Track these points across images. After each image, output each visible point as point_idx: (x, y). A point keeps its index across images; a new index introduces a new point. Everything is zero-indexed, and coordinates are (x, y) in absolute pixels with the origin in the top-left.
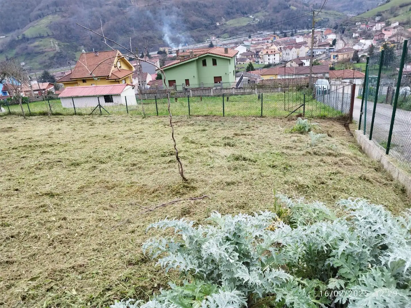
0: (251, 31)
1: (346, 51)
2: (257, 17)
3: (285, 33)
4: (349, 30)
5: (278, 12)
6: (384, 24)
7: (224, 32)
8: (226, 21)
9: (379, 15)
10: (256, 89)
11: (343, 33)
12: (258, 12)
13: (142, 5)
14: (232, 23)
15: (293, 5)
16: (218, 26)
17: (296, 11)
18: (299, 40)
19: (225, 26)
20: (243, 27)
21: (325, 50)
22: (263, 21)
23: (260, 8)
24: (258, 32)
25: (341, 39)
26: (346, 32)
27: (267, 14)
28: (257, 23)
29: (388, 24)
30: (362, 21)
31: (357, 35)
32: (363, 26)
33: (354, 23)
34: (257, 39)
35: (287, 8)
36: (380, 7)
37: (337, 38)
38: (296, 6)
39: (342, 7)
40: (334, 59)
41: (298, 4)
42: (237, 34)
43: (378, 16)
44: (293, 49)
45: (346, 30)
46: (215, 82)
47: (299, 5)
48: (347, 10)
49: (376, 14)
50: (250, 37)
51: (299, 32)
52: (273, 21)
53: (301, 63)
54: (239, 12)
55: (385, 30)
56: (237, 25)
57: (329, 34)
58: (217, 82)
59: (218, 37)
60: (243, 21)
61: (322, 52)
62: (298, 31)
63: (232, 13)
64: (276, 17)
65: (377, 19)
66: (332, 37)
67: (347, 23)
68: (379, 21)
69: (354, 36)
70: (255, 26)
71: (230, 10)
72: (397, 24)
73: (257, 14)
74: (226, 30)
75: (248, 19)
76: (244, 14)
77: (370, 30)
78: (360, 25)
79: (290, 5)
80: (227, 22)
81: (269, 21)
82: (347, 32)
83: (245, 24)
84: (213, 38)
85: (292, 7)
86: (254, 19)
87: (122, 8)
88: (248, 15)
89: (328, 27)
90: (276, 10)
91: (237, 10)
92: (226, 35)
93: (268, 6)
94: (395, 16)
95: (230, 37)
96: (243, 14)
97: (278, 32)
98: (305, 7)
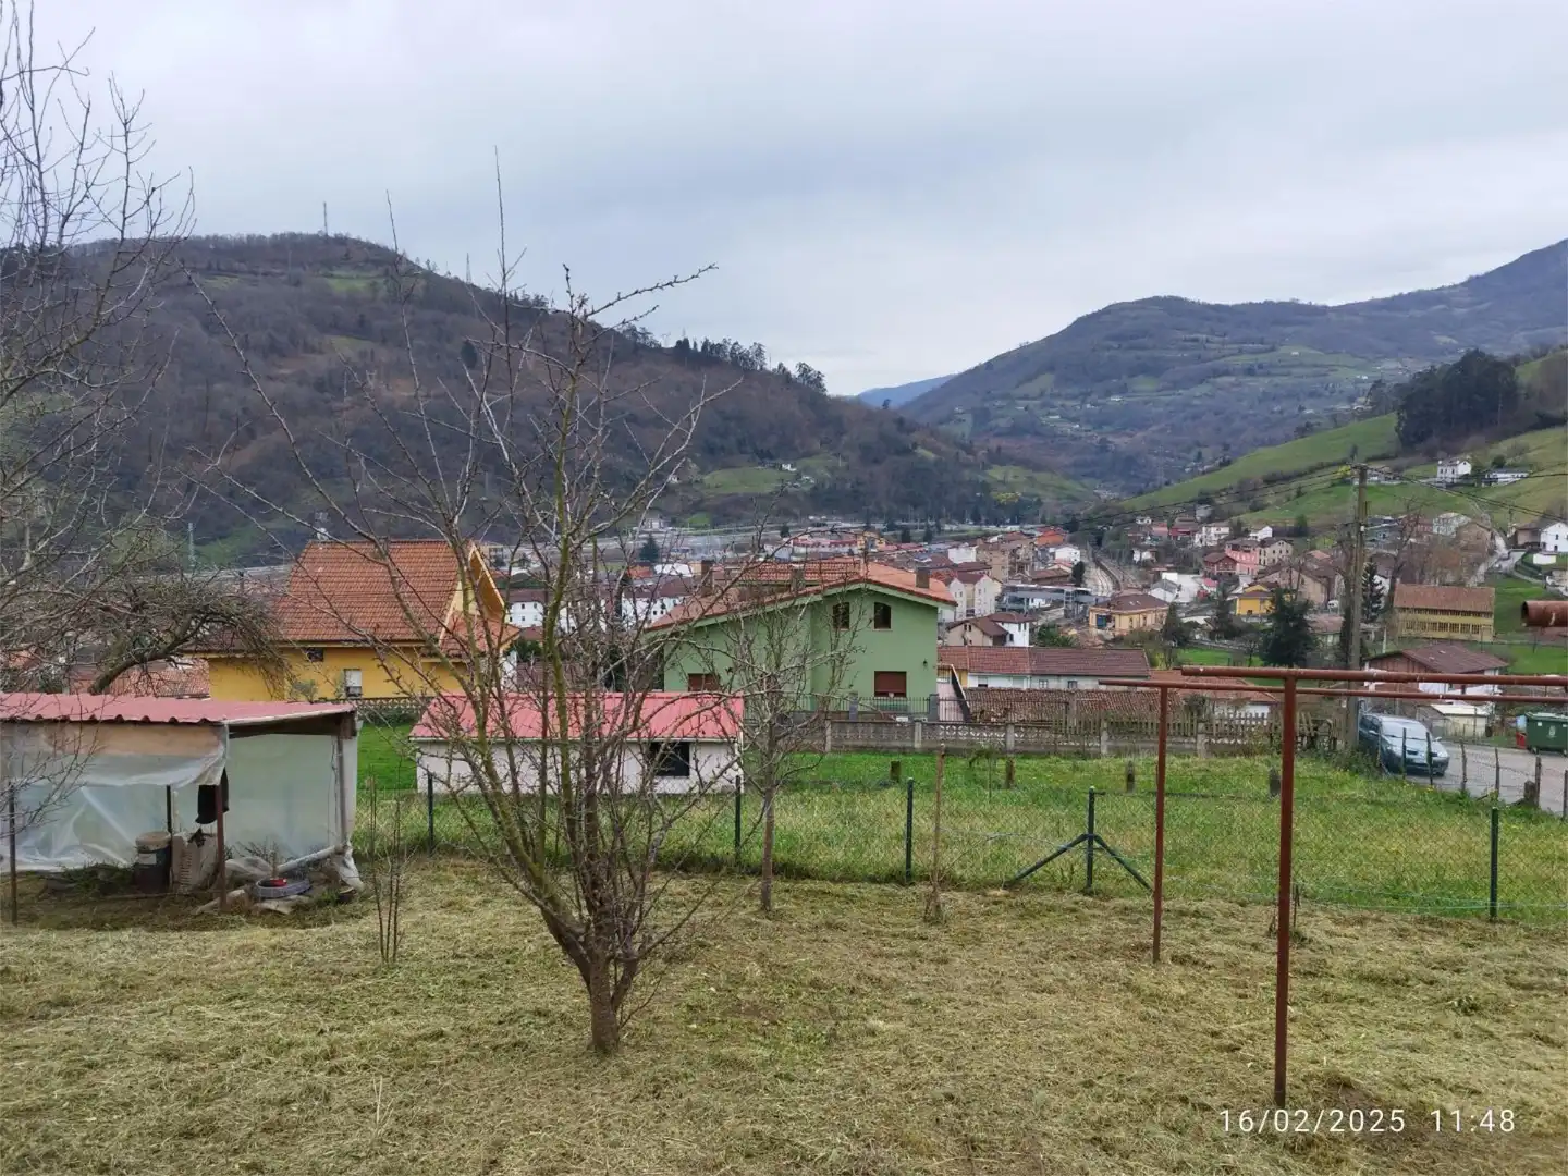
0: (787, 513)
1: (1137, 606)
2: (806, 470)
3: (906, 530)
4: (1117, 538)
5: (876, 461)
6: (1226, 530)
7: (697, 507)
8: (703, 471)
9: (1204, 499)
10: (1105, 736)
11: (1099, 542)
12: (809, 455)
13: (406, 394)
14: (723, 482)
15: (924, 447)
16: (675, 486)
17: (937, 463)
18: (962, 555)
19: (697, 487)
20: (760, 496)
21: (1062, 597)
22: (827, 486)
23: (817, 445)
24: (811, 518)
25: (1098, 565)
26: (1108, 544)
27: (841, 463)
28: (806, 489)
29: (1239, 532)
30: (1157, 514)
31: (1147, 555)
32: (1161, 530)
33: (1129, 517)
34: (811, 541)
35: (907, 451)
36: (1204, 477)
37: (1085, 561)
38: (935, 450)
39: (1075, 465)
40: (1100, 626)
41: (939, 444)
42: (739, 518)
43: (1201, 502)
44: (952, 584)
45: (1106, 537)
46: (877, 694)
47: (944, 448)
48: (1092, 475)
49: (1196, 496)
50: (785, 532)
51: (951, 531)
52: (862, 489)
53: (1001, 633)
54: (749, 449)
55: (1235, 548)
56: (742, 490)
57: (1058, 545)
58: (886, 694)
59: (673, 523)
60: (761, 480)
61: (1047, 601)
62: (947, 527)
63: (723, 448)
64: (871, 475)
65: (1202, 512)
66: (1068, 555)
67: (1108, 516)
68: (1209, 520)
69: (1136, 557)
70: (801, 498)
71: (717, 441)
72: (1267, 532)
73: (807, 461)
74: (702, 501)
75: (776, 474)
76: (764, 456)
77: (1184, 544)
78: (1150, 527)
79: (915, 445)
80: (707, 478)
81: (849, 486)
82: (1112, 542)
83: (767, 489)
84: (656, 524)
85: (921, 451)
86: (798, 476)
87: (327, 395)
88: (779, 461)
89: (1043, 521)
90: (869, 455)
91: (741, 443)
92: (701, 519)
93: (845, 438)
94: (1254, 509)
95: (715, 524)
96: (762, 458)
97: (879, 526)
98: (963, 454)
